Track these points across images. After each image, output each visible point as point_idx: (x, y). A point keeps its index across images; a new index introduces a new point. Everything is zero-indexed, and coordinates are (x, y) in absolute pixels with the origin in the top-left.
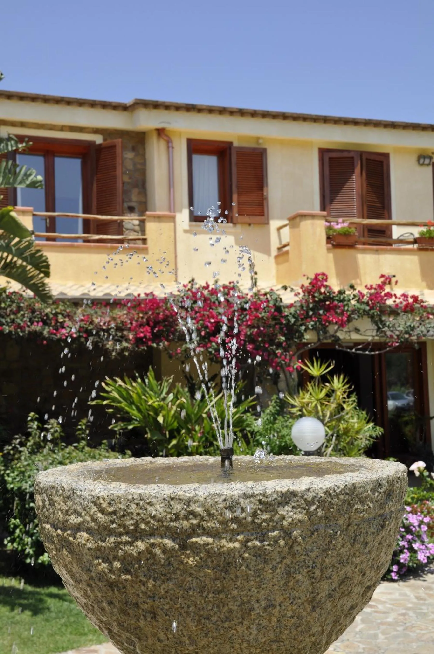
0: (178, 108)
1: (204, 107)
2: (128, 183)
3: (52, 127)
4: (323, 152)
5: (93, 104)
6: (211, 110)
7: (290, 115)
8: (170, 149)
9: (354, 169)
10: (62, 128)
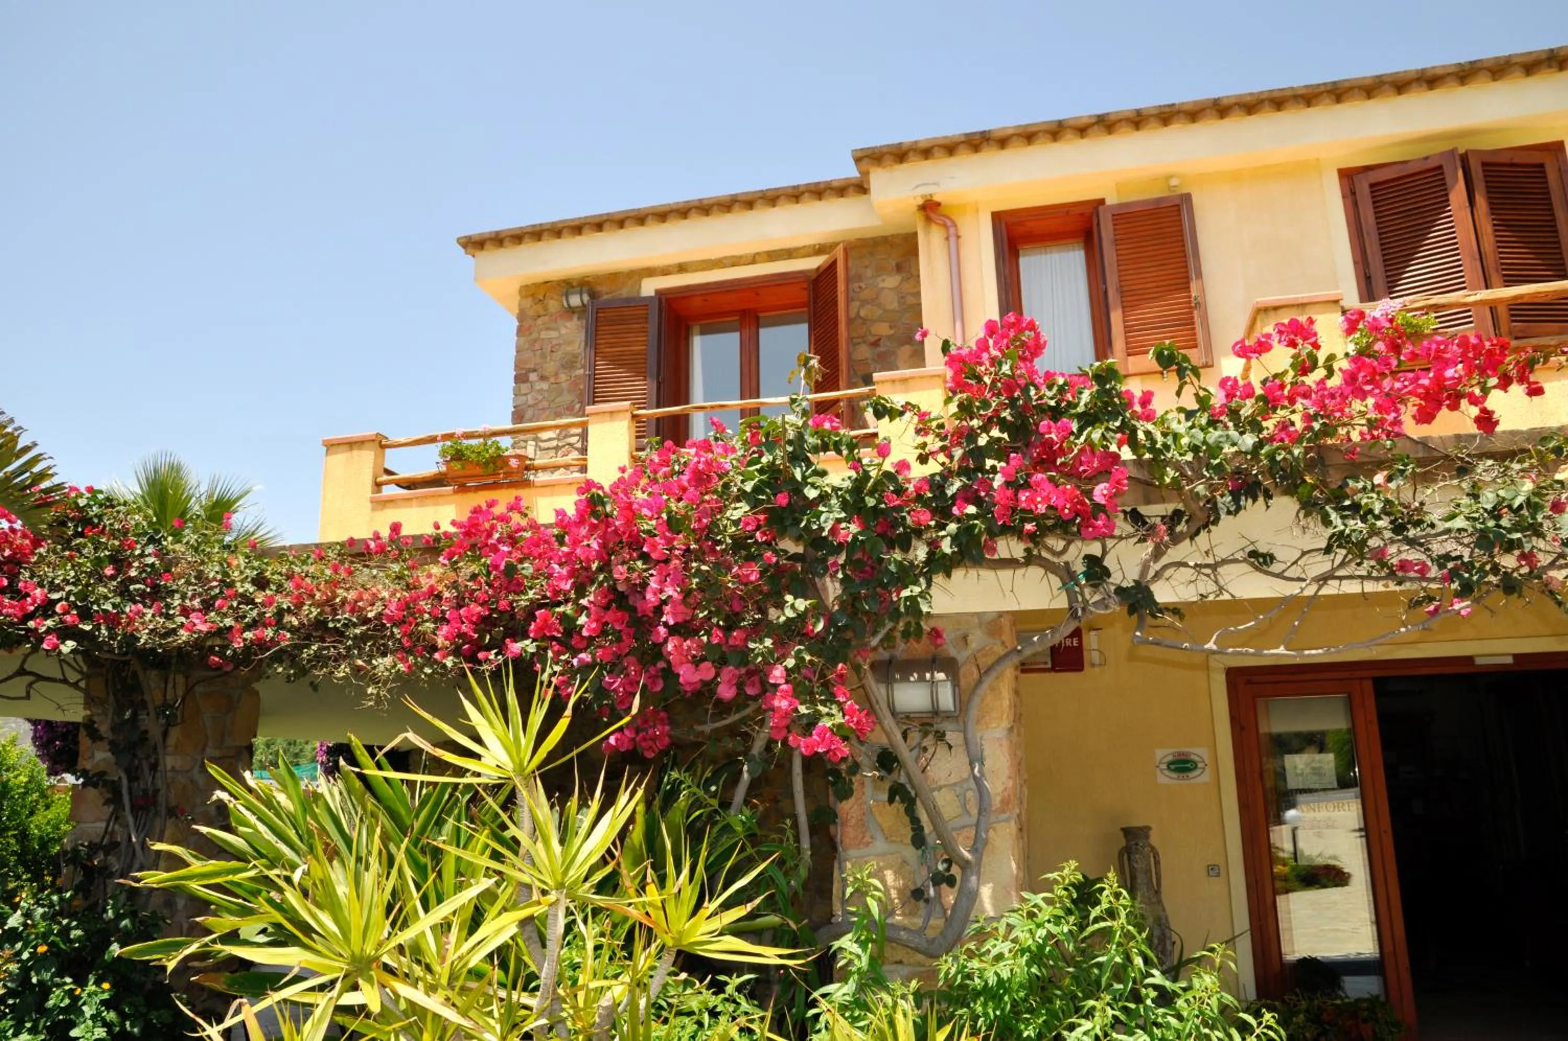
0: (950, 148)
1: (1010, 132)
2: (889, 337)
3: (735, 261)
4: (1348, 176)
5: (795, 195)
6: (1029, 136)
7: (1233, 101)
8: (952, 240)
9: (1447, 195)
10: (754, 259)
